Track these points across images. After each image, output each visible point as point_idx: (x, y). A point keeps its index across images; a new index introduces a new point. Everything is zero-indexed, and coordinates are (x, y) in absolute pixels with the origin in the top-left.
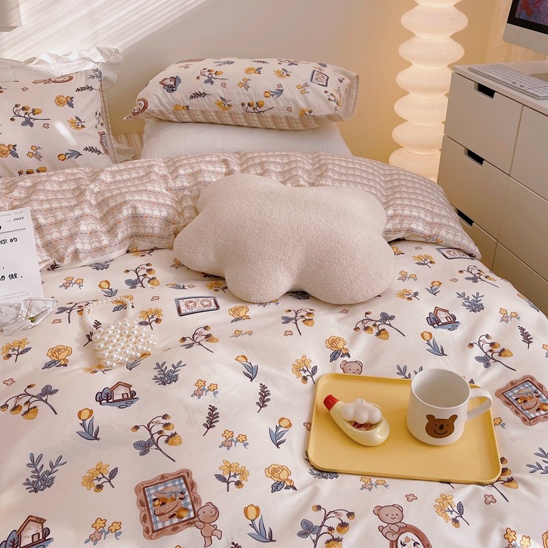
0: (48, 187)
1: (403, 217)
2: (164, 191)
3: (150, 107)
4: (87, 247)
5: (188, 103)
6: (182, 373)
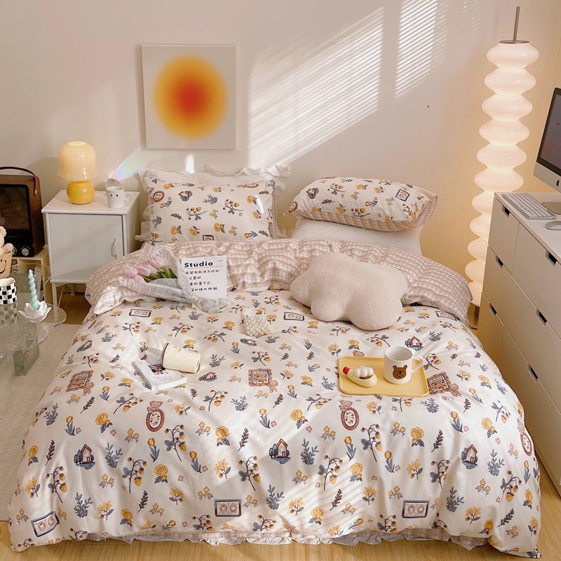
1: (421, 288)
3: (299, 207)
4: (250, 281)
5: (320, 206)
6: (277, 340)
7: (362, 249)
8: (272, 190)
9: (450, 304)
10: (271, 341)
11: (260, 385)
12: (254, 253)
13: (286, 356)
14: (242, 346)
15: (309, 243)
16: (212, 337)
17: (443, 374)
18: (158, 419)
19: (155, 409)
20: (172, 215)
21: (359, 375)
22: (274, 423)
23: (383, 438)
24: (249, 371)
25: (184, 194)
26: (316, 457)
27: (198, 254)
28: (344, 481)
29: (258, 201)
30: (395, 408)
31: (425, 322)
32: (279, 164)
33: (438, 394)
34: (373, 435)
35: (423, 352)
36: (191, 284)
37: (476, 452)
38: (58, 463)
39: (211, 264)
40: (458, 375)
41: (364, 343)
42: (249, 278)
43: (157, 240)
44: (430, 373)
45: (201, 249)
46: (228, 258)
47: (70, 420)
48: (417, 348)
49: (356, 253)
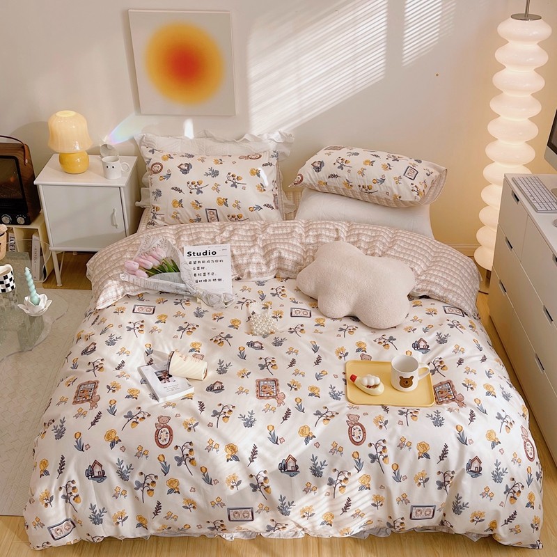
0: (240, 233)
1: (429, 282)
2: (298, 244)
3: (304, 181)
4: (255, 271)
5: (327, 181)
6: (284, 342)
7: (369, 233)
8: (276, 161)
9: (457, 299)
10: (278, 343)
11: (268, 398)
12: (258, 240)
13: (293, 363)
14: (248, 351)
15: (314, 226)
16: (218, 339)
17: (449, 382)
18: (167, 436)
19: (163, 425)
20: (173, 188)
21: (366, 384)
22: (283, 440)
23: (390, 452)
24: (256, 381)
25: (183, 167)
26: (325, 471)
27: (201, 242)
28: (352, 490)
29: (262, 173)
30: (401, 423)
31: (433, 319)
32: (282, 130)
33: (444, 405)
34: (380, 449)
35: (429, 356)
36: (195, 275)
37: (480, 462)
38: (69, 477)
39: (214, 253)
40: (464, 384)
41: (372, 345)
42: (254, 267)
43: (158, 212)
44: (436, 379)
45: (203, 235)
46: (231, 246)
47: (78, 436)
48: (424, 351)
49: (364, 239)
